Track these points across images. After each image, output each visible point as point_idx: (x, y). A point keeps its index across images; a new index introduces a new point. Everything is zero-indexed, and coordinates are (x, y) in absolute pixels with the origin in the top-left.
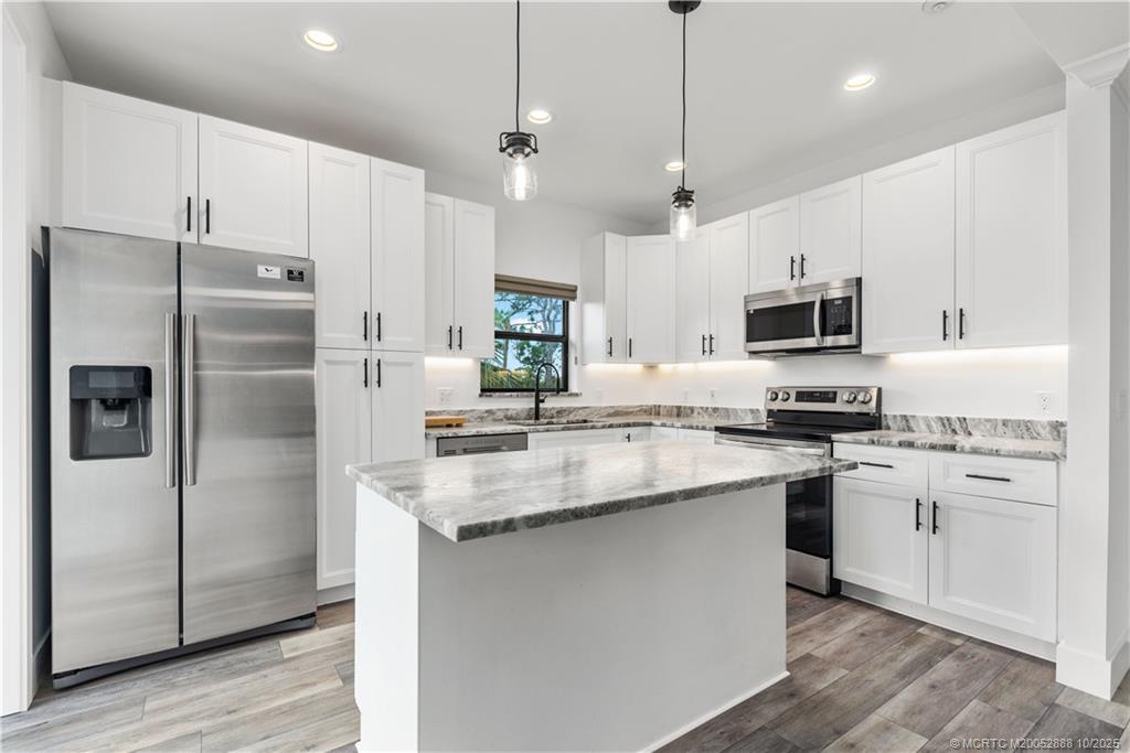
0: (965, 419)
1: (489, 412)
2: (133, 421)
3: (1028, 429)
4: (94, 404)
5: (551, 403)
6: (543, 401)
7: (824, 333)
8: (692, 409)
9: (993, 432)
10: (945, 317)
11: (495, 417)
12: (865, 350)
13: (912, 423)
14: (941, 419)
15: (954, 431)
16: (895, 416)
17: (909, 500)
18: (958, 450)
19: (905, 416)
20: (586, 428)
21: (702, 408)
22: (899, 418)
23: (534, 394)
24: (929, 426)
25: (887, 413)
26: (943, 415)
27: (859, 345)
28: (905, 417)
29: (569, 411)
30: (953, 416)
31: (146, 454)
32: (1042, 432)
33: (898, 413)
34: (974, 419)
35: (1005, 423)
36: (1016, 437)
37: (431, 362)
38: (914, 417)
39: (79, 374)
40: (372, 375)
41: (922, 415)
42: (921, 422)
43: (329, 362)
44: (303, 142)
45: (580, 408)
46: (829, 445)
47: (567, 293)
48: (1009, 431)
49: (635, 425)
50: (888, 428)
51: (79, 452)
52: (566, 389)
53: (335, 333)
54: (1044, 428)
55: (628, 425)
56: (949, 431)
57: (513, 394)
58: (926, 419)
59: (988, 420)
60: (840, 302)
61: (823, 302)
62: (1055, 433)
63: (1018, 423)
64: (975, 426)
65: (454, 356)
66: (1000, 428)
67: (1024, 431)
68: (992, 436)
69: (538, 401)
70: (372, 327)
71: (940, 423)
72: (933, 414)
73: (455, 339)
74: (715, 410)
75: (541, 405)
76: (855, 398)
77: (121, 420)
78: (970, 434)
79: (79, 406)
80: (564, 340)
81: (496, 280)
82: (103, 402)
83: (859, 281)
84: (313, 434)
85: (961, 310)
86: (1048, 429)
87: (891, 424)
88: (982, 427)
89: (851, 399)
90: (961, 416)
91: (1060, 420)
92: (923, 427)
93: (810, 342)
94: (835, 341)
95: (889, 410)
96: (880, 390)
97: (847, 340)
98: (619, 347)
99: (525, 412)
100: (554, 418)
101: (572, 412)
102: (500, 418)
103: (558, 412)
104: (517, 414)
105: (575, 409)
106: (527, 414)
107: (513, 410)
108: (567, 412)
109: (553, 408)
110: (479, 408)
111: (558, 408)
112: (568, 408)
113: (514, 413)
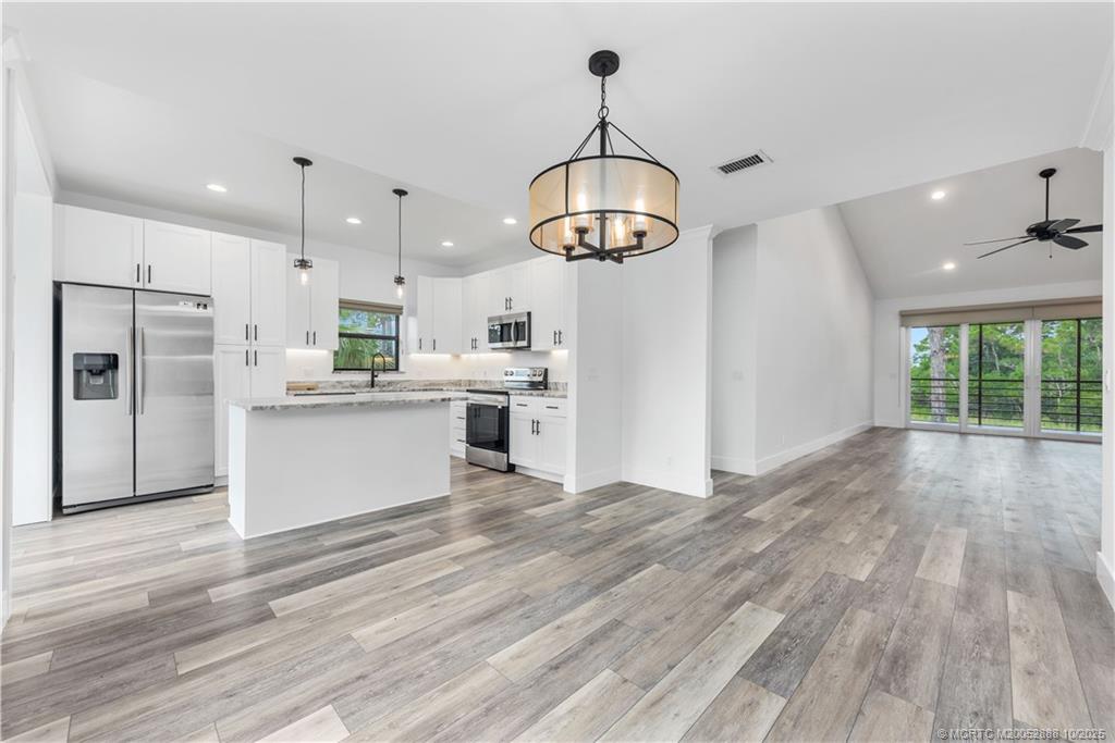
1: (339, 382)
2: (106, 381)
4: (85, 374)
6: (377, 376)
7: (517, 340)
8: (476, 382)
11: (343, 385)
12: (533, 349)
13: (559, 386)
18: (544, 396)
19: (558, 383)
21: (479, 380)
23: (371, 372)
25: (550, 381)
27: (529, 346)
31: (115, 398)
33: (554, 382)
37: (292, 352)
39: (77, 357)
40: (251, 359)
43: (224, 352)
44: (208, 232)
46: (508, 396)
47: (397, 311)
50: (551, 389)
51: (77, 396)
52: (397, 369)
53: (228, 334)
60: (522, 324)
61: (516, 323)
65: (310, 348)
69: (373, 376)
70: (251, 332)
73: (311, 339)
74: (486, 381)
75: (376, 379)
76: (536, 374)
77: (100, 381)
79: (77, 373)
80: (397, 339)
82: (90, 371)
83: (529, 314)
84: (212, 394)
87: (552, 387)
89: (534, 374)
93: (511, 344)
94: (520, 344)
95: (551, 379)
96: (546, 370)
97: (525, 343)
98: (427, 344)
99: (364, 383)
100: (386, 386)
101: (398, 383)
102: (347, 386)
103: (389, 383)
104: (359, 383)
105: (401, 381)
106: (366, 383)
107: (356, 381)
108: (395, 383)
109: (385, 381)
110: (331, 380)
111: (388, 381)
112: (396, 380)
113: (357, 383)
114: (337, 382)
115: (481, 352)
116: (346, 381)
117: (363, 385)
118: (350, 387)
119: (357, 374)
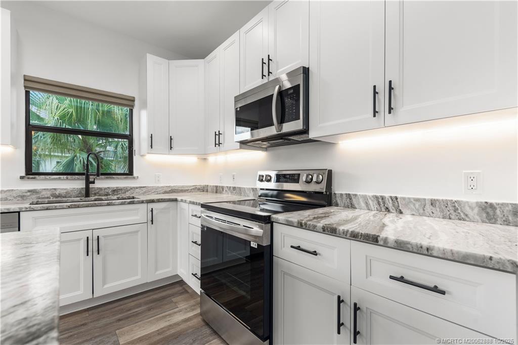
0: (396, 198)
1: (33, 191)
3: (456, 210)
5: (100, 184)
6: (93, 183)
7: (282, 121)
8: (223, 188)
9: (421, 211)
10: (375, 93)
11: (40, 195)
12: (312, 135)
13: (354, 201)
14: (377, 197)
15: (387, 210)
16: (342, 195)
17: (333, 294)
18: (381, 243)
19: (349, 194)
20: (101, 205)
21: (227, 187)
22: (344, 196)
24: (367, 204)
25: (336, 192)
26: (378, 195)
27: (305, 131)
28: (349, 196)
29: (126, 190)
30: (387, 195)
32: (471, 213)
33: (344, 192)
34: (404, 199)
35: (433, 203)
36: (444, 218)
38: (356, 195)
41: (361, 194)
42: (361, 200)
45: (137, 188)
46: (269, 225)
48: (437, 211)
49: (159, 201)
50: (337, 205)
54: (472, 209)
55: (152, 201)
56: (383, 209)
57: (62, 176)
58: (365, 197)
59: (417, 200)
60: (292, 91)
61: (281, 93)
62: (485, 215)
63: (446, 203)
64: (406, 205)
66: (429, 208)
67: (452, 211)
68: (420, 215)
69: (88, 182)
71: (376, 202)
72: (371, 194)
74: (234, 188)
75: (91, 186)
76: (312, 179)
78: (401, 212)
80: (130, 137)
81: (25, 80)
83: (306, 71)
85: (390, 82)
86: (476, 210)
87: (339, 202)
88: (412, 206)
89: (309, 179)
90: (393, 195)
91: (490, 201)
92: (363, 205)
93: (272, 131)
94: (288, 127)
95: (339, 189)
96: (330, 172)
97: (297, 125)
98: (161, 141)
99: (75, 192)
100: (109, 195)
101: (128, 191)
102: (46, 196)
103: (114, 191)
104: (66, 193)
105: (131, 189)
106: (78, 192)
107: (62, 189)
108: (123, 191)
109: (108, 188)
110: (19, 189)
111: (114, 188)
112: (124, 187)
113: (63, 192)
114: (29, 191)
115: (226, 151)
116: (45, 189)
117: (74, 194)
118: (52, 198)
119: (64, 179)
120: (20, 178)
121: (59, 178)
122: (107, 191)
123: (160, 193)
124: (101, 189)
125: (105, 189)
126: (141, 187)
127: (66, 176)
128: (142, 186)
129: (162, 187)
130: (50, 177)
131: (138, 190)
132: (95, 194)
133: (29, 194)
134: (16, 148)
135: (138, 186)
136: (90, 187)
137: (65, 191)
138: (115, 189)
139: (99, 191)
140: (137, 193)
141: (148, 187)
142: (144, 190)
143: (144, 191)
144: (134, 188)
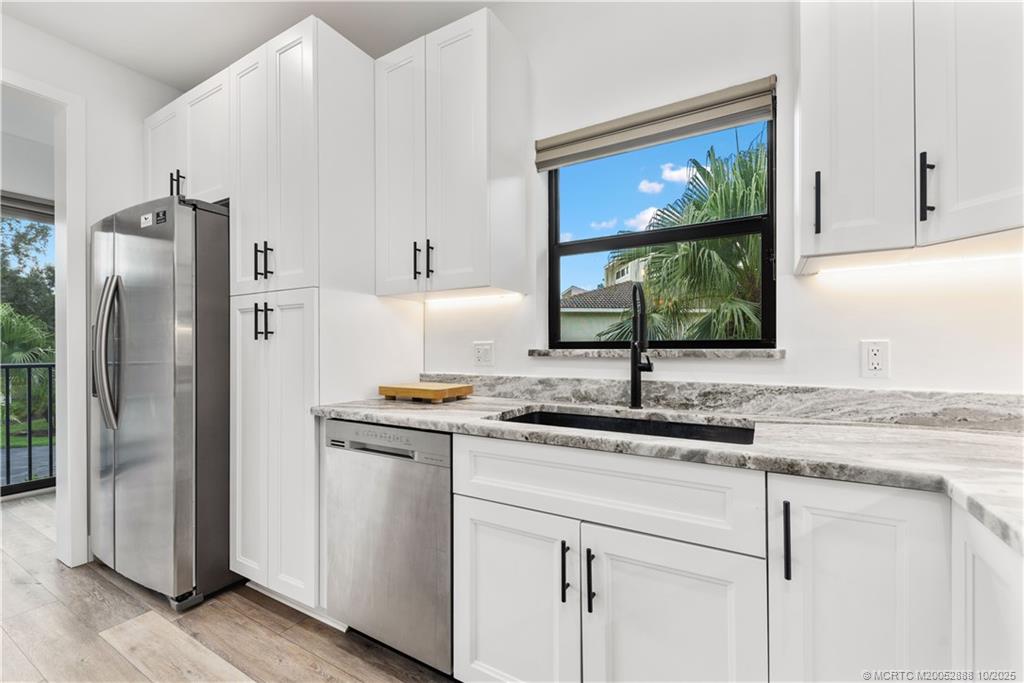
1: (544, 381)
23: (627, 353)
40: (261, 323)
45: (780, 391)
99: (615, 389)
100: (693, 406)
101: (749, 399)
102: (565, 395)
103: (706, 395)
104: (598, 390)
105: (760, 392)
106: (621, 392)
107: (591, 382)
108: (733, 399)
109: (691, 385)
110: (528, 376)
111: (705, 386)
112: (738, 386)
113: (592, 389)
114: (541, 382)
116: (562, 379)
117: (612, 396)
118: (573, 400)
119: (593, 358)
120: (530, 355)
121: (586, 354)
122: (686, 393)
123: (881, 420)
124: (670, 387)
125: (682, 387)
126: (796, 390)
127: (596, 350)
128: (801, 385)
129: (892, 395)
130: (570, 353)
131: (783, 397)
132: (657, 400)
133: (540, 387)
134: (526, 295)
135: (786, 385)
136: (642, 379)
137: (596, 387)
138: (708, 390)
139: (666, 393)
140: (780, 409)
141: (826, 391)
142: (809, 400)
143: (809, 404)
144: (770, 390)
